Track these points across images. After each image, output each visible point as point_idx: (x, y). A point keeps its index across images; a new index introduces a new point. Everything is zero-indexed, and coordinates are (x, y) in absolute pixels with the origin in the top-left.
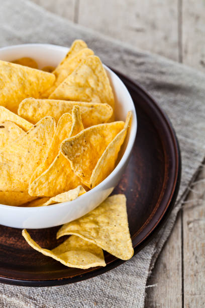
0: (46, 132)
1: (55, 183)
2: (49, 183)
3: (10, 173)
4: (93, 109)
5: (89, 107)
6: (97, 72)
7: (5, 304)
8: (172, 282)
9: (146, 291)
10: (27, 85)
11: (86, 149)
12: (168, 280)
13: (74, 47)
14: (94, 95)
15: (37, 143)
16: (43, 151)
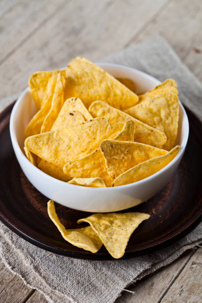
0: (99, 129)
1: (90, 173)
2: (83, 170)
3: (58, 149)
4: (152, 133)
5: (149, 130)
6: (171, 108)
7: (11, 252)
8: (150, 298)
9: (121, 293)
10: (112, 95)
11: (126, 158)
12: (148, 296)
13: (166, 83)
14: (160, 125)
15: (88, 135)
16: (91, 143)
